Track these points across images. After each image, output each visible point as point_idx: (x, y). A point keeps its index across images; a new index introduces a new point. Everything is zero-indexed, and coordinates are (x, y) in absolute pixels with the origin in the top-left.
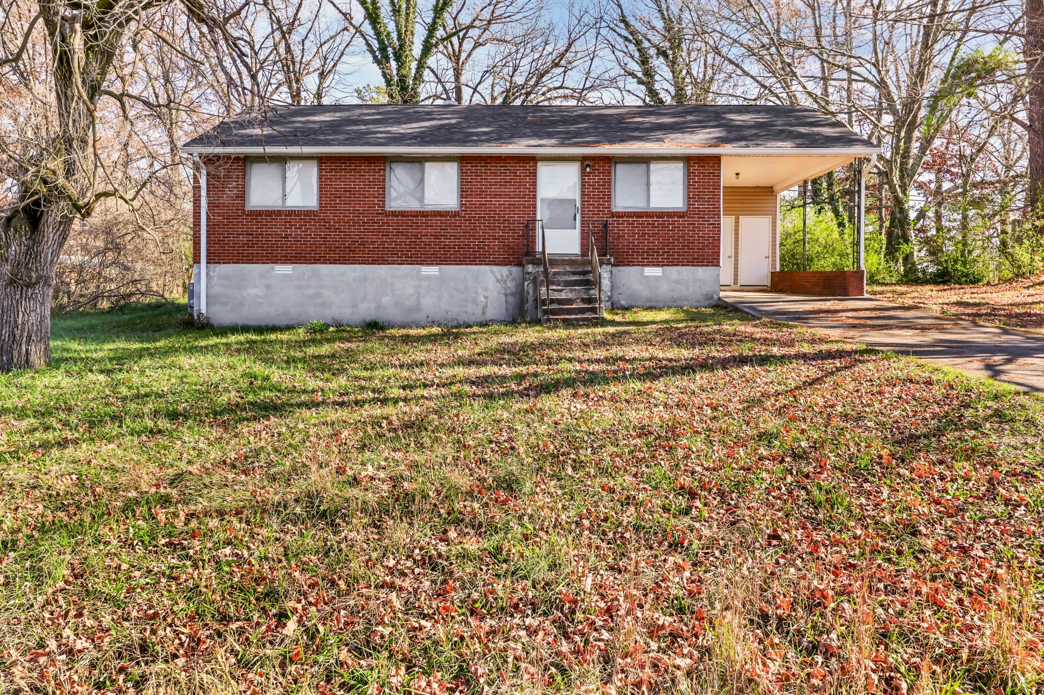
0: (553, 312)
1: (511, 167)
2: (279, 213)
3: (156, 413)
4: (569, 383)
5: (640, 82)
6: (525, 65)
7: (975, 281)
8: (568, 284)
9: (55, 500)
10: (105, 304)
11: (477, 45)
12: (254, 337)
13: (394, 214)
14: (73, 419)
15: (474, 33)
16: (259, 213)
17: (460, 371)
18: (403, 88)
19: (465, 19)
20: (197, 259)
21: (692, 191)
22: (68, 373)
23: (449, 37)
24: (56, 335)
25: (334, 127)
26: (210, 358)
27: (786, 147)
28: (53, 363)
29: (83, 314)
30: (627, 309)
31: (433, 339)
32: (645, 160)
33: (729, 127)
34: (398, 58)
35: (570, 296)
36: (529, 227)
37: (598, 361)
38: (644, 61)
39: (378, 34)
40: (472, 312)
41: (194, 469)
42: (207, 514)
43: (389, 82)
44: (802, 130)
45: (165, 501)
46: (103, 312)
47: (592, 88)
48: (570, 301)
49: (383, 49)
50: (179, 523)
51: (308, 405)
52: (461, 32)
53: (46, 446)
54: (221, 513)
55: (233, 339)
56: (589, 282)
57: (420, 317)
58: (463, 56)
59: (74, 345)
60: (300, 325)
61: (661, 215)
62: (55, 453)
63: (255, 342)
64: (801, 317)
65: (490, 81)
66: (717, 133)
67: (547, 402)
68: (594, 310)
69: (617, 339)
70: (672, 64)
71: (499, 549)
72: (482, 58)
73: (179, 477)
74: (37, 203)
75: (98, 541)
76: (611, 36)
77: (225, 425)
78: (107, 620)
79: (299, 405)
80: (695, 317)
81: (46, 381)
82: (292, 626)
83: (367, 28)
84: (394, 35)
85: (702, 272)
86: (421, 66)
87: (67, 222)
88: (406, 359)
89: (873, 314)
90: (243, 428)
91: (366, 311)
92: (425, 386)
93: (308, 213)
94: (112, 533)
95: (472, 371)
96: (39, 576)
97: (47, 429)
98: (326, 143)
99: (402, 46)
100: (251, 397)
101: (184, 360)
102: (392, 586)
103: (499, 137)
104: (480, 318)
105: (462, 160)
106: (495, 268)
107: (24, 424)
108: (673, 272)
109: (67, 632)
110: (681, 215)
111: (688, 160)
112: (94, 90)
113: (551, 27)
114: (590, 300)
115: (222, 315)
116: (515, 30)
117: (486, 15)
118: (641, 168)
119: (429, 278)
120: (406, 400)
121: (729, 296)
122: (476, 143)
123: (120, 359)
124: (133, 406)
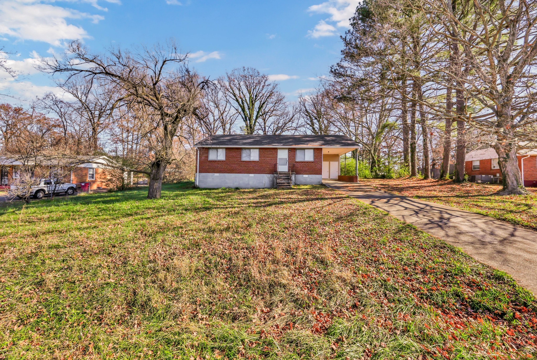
0: (280, 186)
1: (271, 150)
2: (216, 161)
3: (183, 209)
4: (275, 204)
5: (310, 126)
6: (281, 122)
7: (391, 178)
8: (284, 179)
9: (160, 227)
10: (175, 182)
11: (270, 116)
12: (209, 191)
13: (244, 162)
14: (165, 210)
15: (269, 114)
16: (211, 161)
17: (252, 201)
18: (251, 127)
19: (267, 110)
20: (196, 172)
21: (315, 156)
22: (165, 199)
23: (263, 115)
24: (163, 190)
25: (230, 141)
26: (197, 196)
27: (338, 146)
28: (161, 197)
29: (170, 184)
30: (298, 185)
31: (250, 192)
32: (304, 149)
33: (325, 141)
34: (249, 120)
35: (284, 182)
36: (275, 165)
37: (285, 199)
38: (311, 121)
39: (244, 114)
40: (261, 185)
41: (188, 221)
42: (189, 230)
43: (247, 126)
44: (343, 141)
45: (182, 228)
46: (175, 184)
47: (299, 127)
48: (284, 183)
49: (246, 118)
50: (183, 232)
51: (215, 208)
52: (265, 113)
53: (159, 216)
54: (192, 230)
55: (204, 191)
56: (289, 179)
57: (249, 186)
58: (266, 119)
59: (167, 192)
60: (220, 188)
61: (307, 162)
62: (160, 217)
63: (208, 192)
64: (338, 188)
65: (273, 125)
66: (321, 142)
67: (268, 208)
68: (289, 186)
69: (292, 193)
70: (319, 121)
71: (243, 238)
72: (271, 120)
73: (185, 223)
74: (159, 161)
75: (167, 235)
76: (303, 115)
77: (197, 212)
78: (168, 249)
79: (214, 208)
80: (314, 187)
81: (160, 201)
82: (201, 251)
83: (242, 112)
84: (249, 114)
85: (318, 176)
86: (255, 122)
87: (166, 166)
88: (241, 197)
89: (358, 187)
90: (200, 213)
91: (236, 185)
92: (243, 204)
93: (223, 161)
94: (170, 233)
95: (255, 201)
96: (155, 241)
97: (159, 212)
98: (227, 145)
99: (250, 117)
100: (204, 206)
101: (191, 197)
102: (221, 244)
103: (269, 143)
104: (263, 187)
105: (260, 149)
106: (267, 175)
107: (154, 211)
108: (310, 176)
109: (160, 251)
110: (312, 162)
111: (314, 149)
112: (172, 135)
113: (288, 112)
114: (289, 183)
115: (202, 186)
116: (279, 113)
117: (272, 109)
118: (302, 151)
119: (251, 177)
120: (238, 207)
121: (324, 182)
122: (263, 145)
123: (177, 196)
124: (178, 208)
